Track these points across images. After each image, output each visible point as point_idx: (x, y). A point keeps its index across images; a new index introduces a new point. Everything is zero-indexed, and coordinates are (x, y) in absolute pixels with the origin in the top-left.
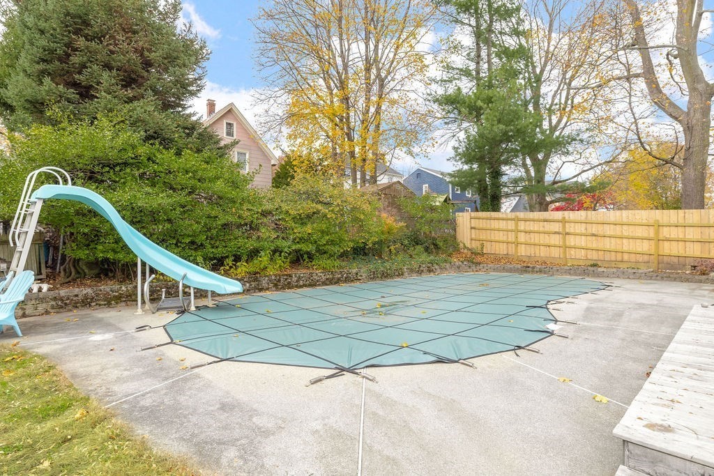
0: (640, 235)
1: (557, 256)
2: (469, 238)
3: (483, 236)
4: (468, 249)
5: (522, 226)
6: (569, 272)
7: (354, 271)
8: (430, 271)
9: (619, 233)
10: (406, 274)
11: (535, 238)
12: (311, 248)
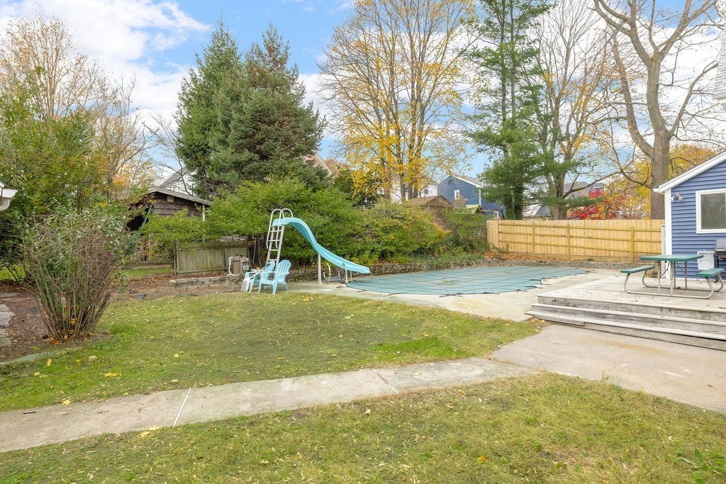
0: (621, 238)
1: (564, 253)
2: (497, 240)
3: (508, 238)
4: (497, 249)
5: (538, 231)
6: (570, 265)
7: (418, 264)
8: (469, 265)
9: (607, 237)
10: (452, 267)
11: (548, 240)
12: (392, 249)
